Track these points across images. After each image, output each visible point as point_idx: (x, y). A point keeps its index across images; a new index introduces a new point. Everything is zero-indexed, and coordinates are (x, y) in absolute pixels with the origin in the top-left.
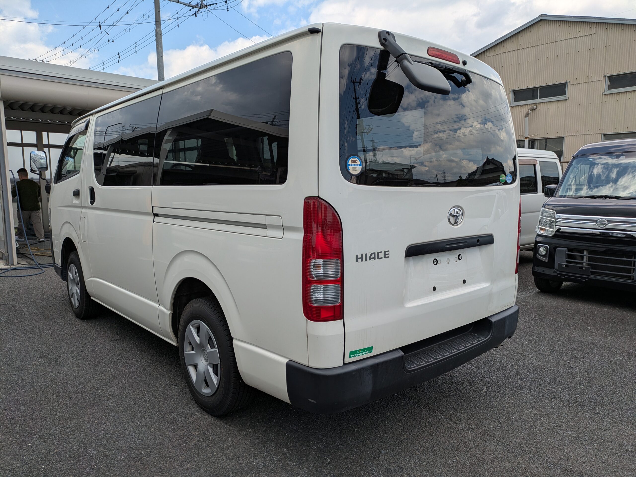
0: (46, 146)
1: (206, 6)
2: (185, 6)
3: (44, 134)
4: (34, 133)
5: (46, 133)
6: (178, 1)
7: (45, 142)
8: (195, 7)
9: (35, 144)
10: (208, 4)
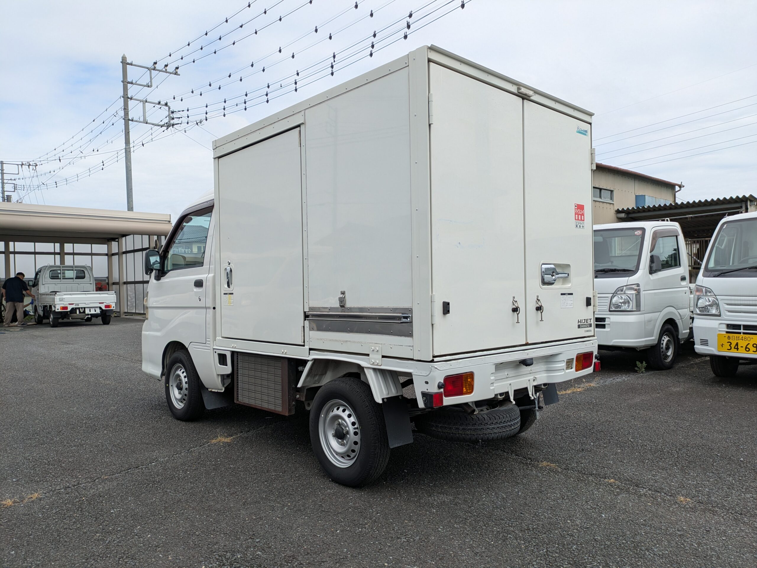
0: (12, 253)
1: (173, 125)
2: (154, 126)
3: (11, 244)
4: (3, 243)
5: (13, 243)
6: (147, 122)
7: (11, 249)
8: (163, 126)
9: (3, 251)
10: (175, 123)
